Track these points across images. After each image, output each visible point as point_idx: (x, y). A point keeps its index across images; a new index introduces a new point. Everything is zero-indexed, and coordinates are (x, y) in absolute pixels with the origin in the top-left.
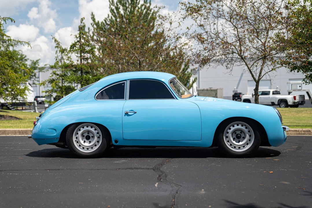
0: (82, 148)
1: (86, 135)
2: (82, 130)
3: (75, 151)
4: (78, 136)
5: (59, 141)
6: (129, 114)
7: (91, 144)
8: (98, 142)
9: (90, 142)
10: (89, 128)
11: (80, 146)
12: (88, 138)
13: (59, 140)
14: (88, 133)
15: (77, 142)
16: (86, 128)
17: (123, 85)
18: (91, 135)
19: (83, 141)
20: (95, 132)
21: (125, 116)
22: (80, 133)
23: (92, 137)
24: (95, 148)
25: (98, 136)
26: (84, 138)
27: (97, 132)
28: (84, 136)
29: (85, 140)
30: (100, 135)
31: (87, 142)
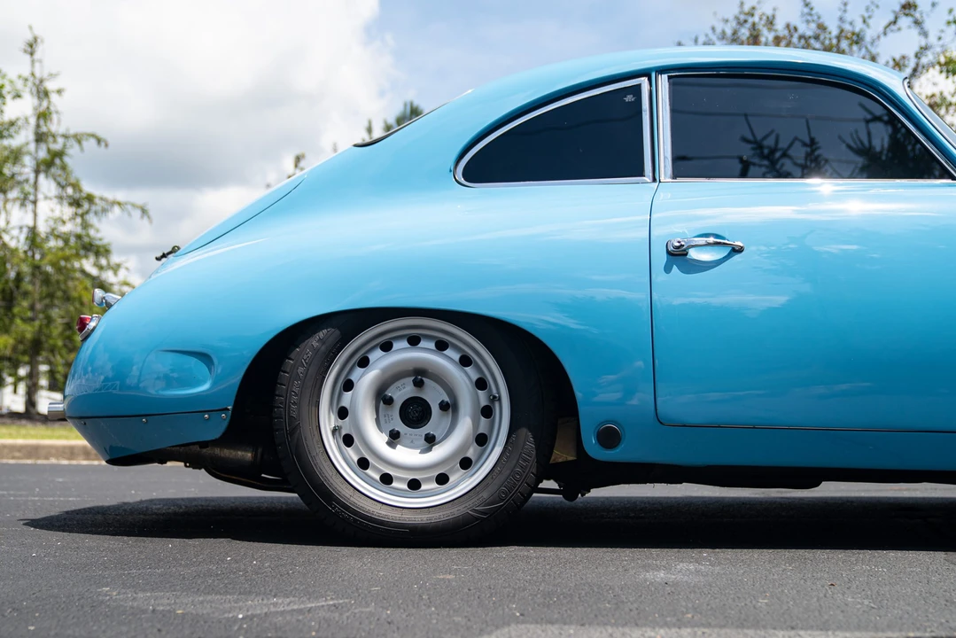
0: (377, 477)
1: (403, 391)
2: (381, 363)
3: (329, 496)
4: (352, 400)
6: (694, 254)
7: (439, 452)
8: (482, 440)
9: (431, 441)
10: (425, 354)
11: (363, 464)
12: (415, 414)
13: (225, 425)
14: (419, 384)
15: (348, 441)
16: (403, 354)
17: (631, 98)
18: (434, 395)
19: (386, 438)
20: (462, 380)
21: (668, 269)
22: (366, 380)
23: (444, 407)
24: (463, 484)
25: (484, 402)
26: (390, 413)
27: (475, 376)
28: (389, 401)
29: (399, 430)
30: (495, 397)
31: (412, 442)
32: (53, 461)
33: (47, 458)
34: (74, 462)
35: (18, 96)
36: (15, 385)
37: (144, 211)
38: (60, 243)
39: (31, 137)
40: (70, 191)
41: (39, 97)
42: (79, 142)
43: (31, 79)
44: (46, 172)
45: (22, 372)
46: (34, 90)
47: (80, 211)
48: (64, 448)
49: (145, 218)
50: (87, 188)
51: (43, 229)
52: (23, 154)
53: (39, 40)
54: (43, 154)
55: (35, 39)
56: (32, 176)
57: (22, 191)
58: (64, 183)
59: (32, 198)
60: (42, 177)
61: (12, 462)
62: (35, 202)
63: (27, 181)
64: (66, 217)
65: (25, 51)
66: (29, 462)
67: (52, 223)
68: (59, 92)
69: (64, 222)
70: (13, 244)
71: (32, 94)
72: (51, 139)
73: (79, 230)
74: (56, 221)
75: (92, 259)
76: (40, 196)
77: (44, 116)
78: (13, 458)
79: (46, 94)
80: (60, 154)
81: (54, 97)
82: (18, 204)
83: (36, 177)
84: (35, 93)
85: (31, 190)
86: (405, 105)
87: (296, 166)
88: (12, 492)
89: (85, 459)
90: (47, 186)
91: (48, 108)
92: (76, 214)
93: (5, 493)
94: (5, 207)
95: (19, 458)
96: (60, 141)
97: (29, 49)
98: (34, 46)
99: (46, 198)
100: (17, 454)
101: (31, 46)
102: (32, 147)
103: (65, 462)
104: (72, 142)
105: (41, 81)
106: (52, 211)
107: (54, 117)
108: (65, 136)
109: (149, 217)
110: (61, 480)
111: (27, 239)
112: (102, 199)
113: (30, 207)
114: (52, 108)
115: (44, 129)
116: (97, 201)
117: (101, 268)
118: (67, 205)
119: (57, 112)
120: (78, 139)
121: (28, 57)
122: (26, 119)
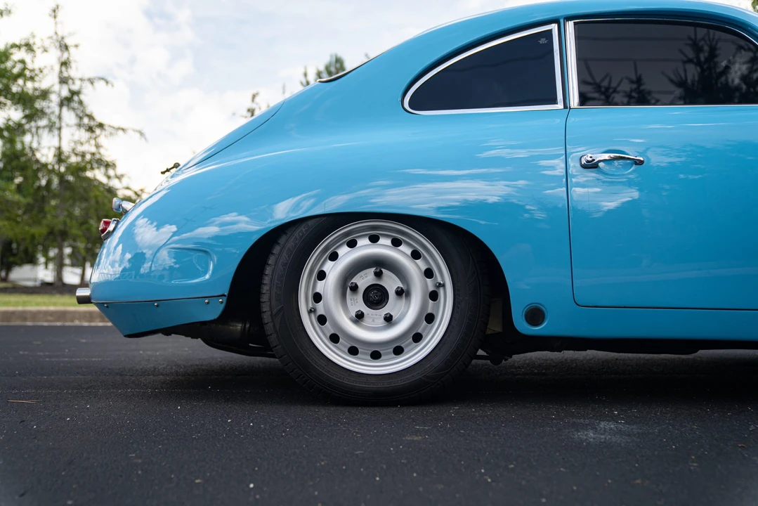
0: (346, 349)
1: (365, 279)
2: (347, 256)
4: (325, 288)
5: (226, 316)
7: (396, 330)
8: (430, 318)
9: (388, 320)
10: (383, 248)
11: (335, 339)
12: (376, 297)
13: (222, 307)
14: (378, 274)
15: (322, 320)
16: (365, 248)
17: (543, 41)
18: (391, 283)
19: (353, 317)
20: (414, 269)
22: (334, 270)
23: (399, 292)
24: (415, 355)
25: (431, 288)
26: (355, 298)
27: (424, 267)
28: (354, 288)
29: (364, 311)
30: (440, 284)
31: (373, 321)
32: (77, 323)
33: (73, 321)
34: (93, 324)
35: (45, 50)
36: (46, 264)
37: (141, 134)
38: (79, 159)
39: (56, 80)
40: (86, 120)
41: (61, 50)
42: (92, 83)
43: (55, 37)
44: (68, 106)
45: (52, 253)
46: (57, 44)
47: (94, 136)
48: (85, 313)
49: (143, 139)
50: (99, 118)
51: (66, 148)
52: (51, 93)
53: (60, 7)
54: (65, 93)
55: (58, 7)
56: (57, 110)
57: (50, 120)
58: (81, 115)
59: (57, 125)
60: (65, 109)
61: (46, 324)
62: (60, 129)
63: (53, 113)
64: (83, 140)
65: (50, 15)
66: (58, 324)
67: (72, 144)
68: (76, 46)
69: (82, 144)
70: (43, 160)
71: (56, 47)
72: (70, 82)
73: (93, 149)
74: (75, 142)
75: (103, 169)
76: (63, 124)
77: (65, 64)
78: (47, 321)
79: (66, 47)
80: (77, 93)
81: (72, 50)
82: (47, 130)
83: (61, 110)
84: (58, 46)
85: (57, 121)
86: (331, 56)
87: (253, 101)
88: (47, 353)
89: (101, 322)
90: (69, 117)
91: (68, 58)
92: (91, 138)
93: (42, 354)
94: (37, 132)
95: (51, 321)
96: (78, 83)
97: (53, 14)
98: (57, 11)
99: (67, 125)
100: (50, 318)
101: (54, 11)
102: (57, 87)
103: (86, 324)
104: (87, 84)
105: (63, 38)
106: (73, 135)
107: (73, 65)
108: (81, 80)
109: (145, 139)
110: (84, 341)
111: (55, 156)
112: (110, 126)
113: (56, 132)
114: (71, 58)
115: (65, 74)
116: (106, 128)
117: (109, 177)
118: (84, 131)
119: (75, 61)
120: (91, 81)
121: (52, 19)
122: (52, 68)
